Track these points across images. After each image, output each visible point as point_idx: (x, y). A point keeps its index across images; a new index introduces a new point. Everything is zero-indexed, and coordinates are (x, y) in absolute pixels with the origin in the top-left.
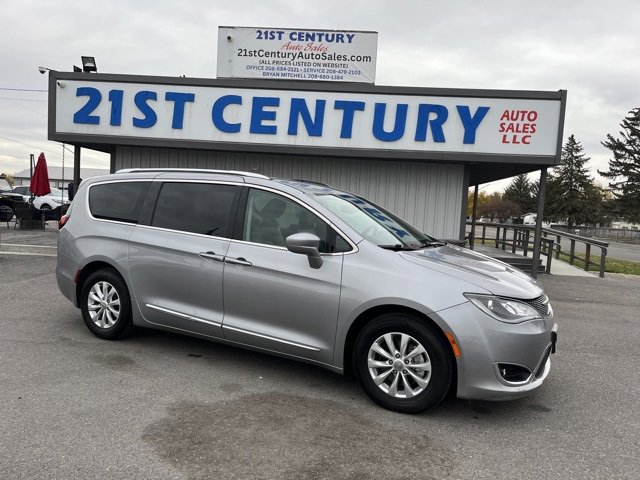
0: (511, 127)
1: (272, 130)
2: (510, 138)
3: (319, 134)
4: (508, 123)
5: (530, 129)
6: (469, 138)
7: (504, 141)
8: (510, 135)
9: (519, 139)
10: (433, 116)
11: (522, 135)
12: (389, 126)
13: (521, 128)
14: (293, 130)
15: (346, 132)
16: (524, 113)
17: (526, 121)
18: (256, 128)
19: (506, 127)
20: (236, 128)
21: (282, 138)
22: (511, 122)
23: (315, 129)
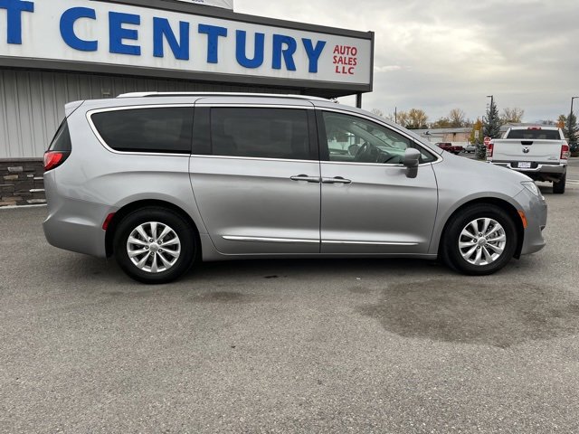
0: (340, 60)
1: (136, 51)
2: (340, 69)
3: (187, 58)
4: (339, 56)
5: (353, 63)
6: (313, 68)
7: (337, 71)
8: (340, 66)
9: (346, 70)
10: (285, 47)
11: (347, 67)
12: (250, 53)
13: (347, 61)
14: (158, 52)
15: (212, 57)
16: (349, 48)
17: (350, 56)
18: (116, 47)
19: (337, 59)
20: (91, 46)
21: (146, 60)
22: (341, 55)
23: (182, 52)
